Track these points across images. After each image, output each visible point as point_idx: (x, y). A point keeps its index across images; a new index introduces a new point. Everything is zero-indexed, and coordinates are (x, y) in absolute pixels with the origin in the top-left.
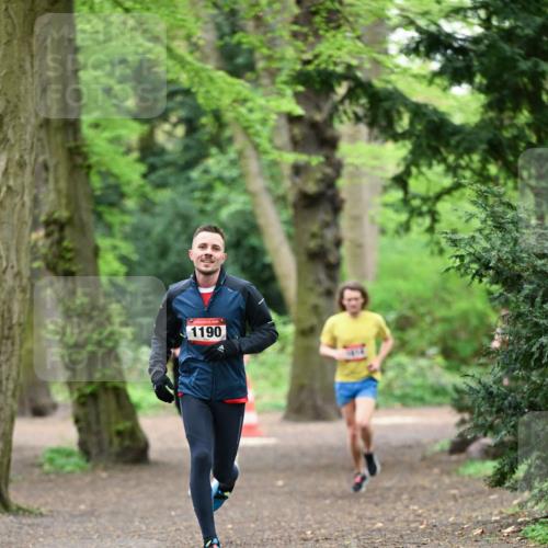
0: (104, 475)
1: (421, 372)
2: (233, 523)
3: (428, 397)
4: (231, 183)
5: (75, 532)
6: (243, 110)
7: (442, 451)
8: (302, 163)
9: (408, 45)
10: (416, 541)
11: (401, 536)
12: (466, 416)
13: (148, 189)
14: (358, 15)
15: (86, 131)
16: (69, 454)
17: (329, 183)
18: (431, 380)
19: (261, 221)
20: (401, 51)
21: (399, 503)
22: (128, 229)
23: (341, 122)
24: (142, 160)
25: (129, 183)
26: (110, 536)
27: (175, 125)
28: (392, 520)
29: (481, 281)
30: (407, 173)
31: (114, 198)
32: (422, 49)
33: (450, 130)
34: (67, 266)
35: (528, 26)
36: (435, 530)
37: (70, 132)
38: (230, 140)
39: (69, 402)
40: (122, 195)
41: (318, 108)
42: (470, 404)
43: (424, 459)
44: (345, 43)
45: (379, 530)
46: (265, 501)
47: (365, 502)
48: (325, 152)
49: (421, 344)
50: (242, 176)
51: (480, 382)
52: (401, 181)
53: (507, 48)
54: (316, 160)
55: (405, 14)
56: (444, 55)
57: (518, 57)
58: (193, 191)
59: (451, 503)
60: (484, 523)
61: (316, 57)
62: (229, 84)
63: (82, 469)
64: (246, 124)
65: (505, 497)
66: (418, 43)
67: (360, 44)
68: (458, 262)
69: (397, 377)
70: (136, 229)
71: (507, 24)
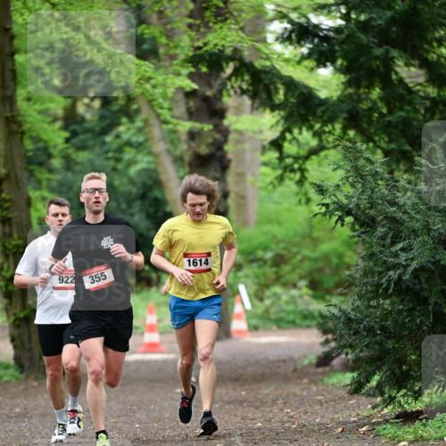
0: (35, 384)
1: (293, 300)
2: (139, 423)
3: (298, 321)
4: (139, 146)
5: (11, 431)
6: (148, 86)
7: (310, 365)
8: (196, 130)
9: (283, 34)
10: (289, 438)
11: (277, 434)
12: (330, 336)
13: (70, 151)
14: (241, 11)
15: (21, 104)
16: (7, 367)
17: (219, 146)
18: (301, 306)
19: (163, 177)
20: (277, 39)
21: (275, 407)
22: (54, 184)
23: (229, 95)
24: (65, 128)
25: (55, 146)
26: (40, 433)
27: (93, 99)
28: (269, 421)
29: (343, 225)
30: (282, 137)
31: (43, 158)
32: (294, 37)
33: (316, 102)
34: (4, 213)
35: (380, 18)
36: (304, 429)
37: (8, 104)
38: (138, 111)
39: (7, 324)
40: (50, 156)
41: (210, 86)
42: (333, 328)
43: (295, 370)
44: (229, 34)
45: (259, 429)
46: (166, 405)
47: (248, 406)
48: (215, 121)
49: (293, 277)
50: (146, 140)
51: (341, 310)
52: (277, 144)
53: (363, 37)
54: (208, 127)
55: (279, 9)
56: (312, 42)
57: (372, 45)
58: (107, 152)
59: (317, 407)
60: (345, 423)
61: (206, 44)
62: (136, 65)
63: (17, 379)
64: (150, 98)
65: (361, 402)
66: (291, 32)
67: (242, 34)
68: (324, 209)
69: (273, 304)
70: (61, 184)
71: (363, 17)
